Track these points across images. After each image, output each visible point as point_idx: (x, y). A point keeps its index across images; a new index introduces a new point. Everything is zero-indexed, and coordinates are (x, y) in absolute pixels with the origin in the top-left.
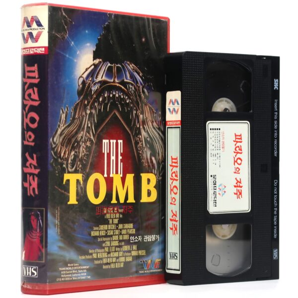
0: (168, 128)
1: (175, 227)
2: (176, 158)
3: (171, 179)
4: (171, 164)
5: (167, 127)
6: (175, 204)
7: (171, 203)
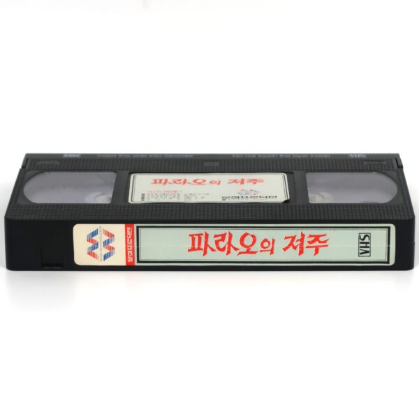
0: (139, 262)
1: (313, 241)
2: (191, 237)
3: (229, 252)
4: (202, 252)
5: (136, 264)
6: (273, 241)
7: (272, 252)
